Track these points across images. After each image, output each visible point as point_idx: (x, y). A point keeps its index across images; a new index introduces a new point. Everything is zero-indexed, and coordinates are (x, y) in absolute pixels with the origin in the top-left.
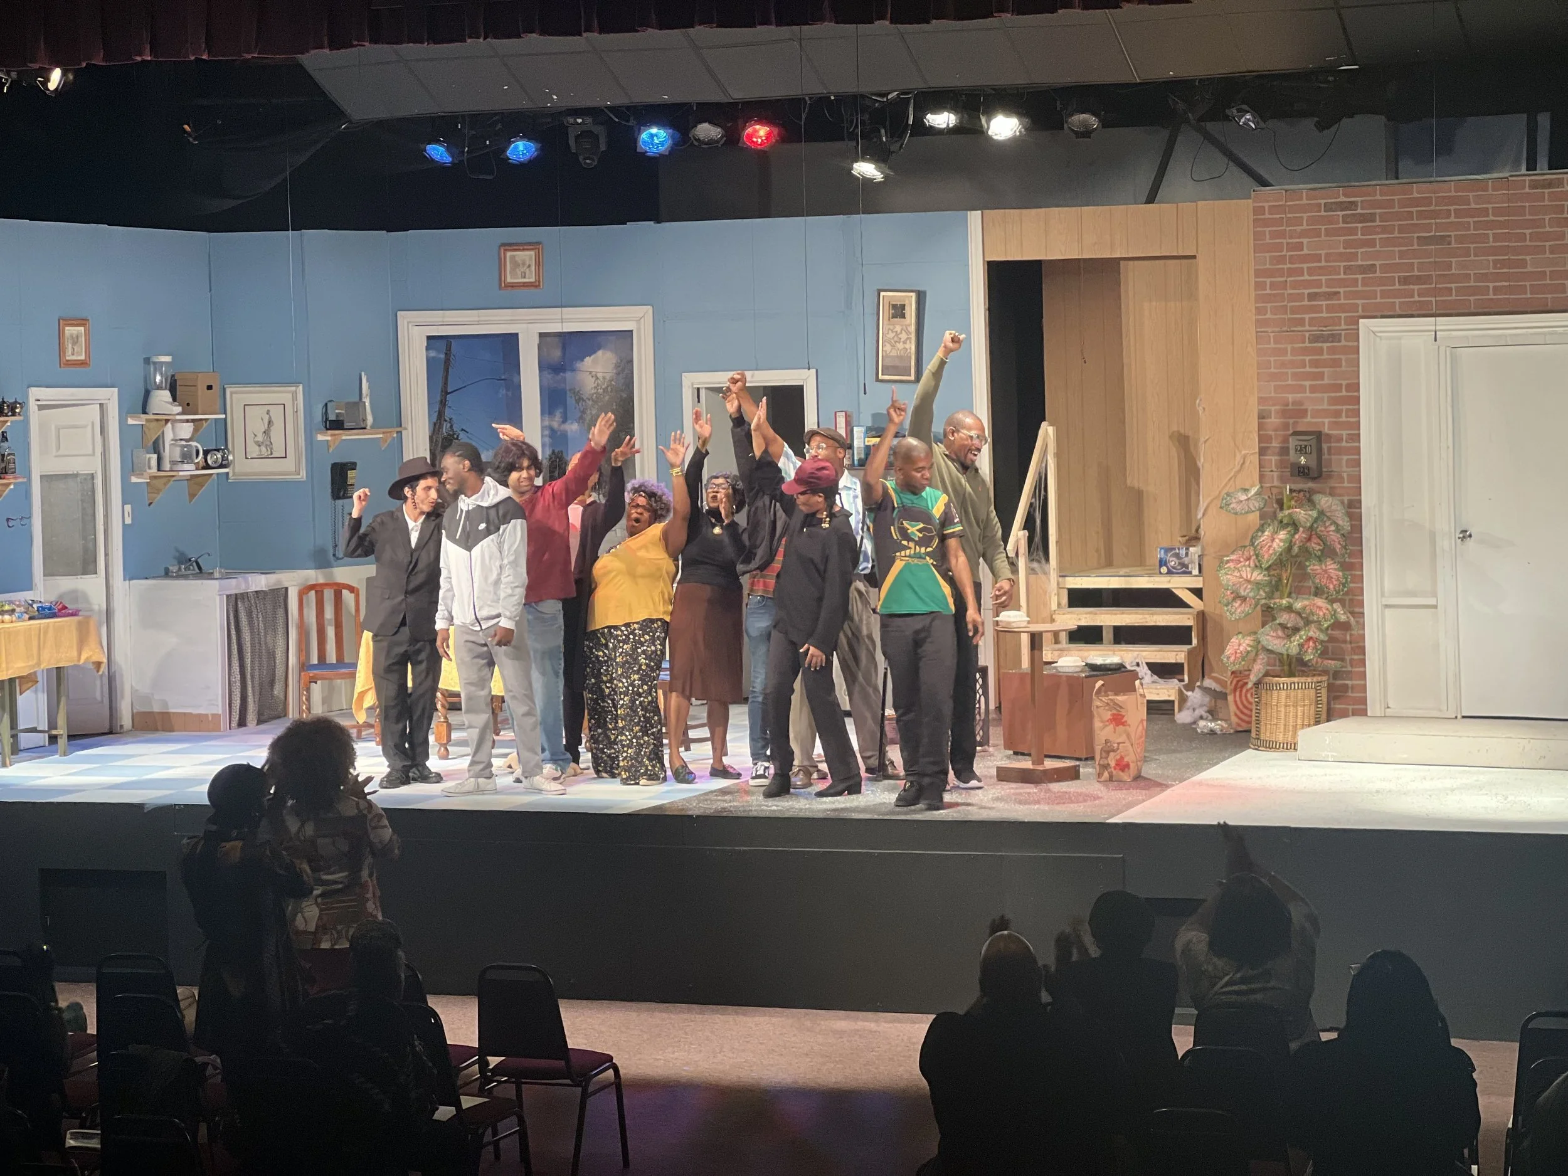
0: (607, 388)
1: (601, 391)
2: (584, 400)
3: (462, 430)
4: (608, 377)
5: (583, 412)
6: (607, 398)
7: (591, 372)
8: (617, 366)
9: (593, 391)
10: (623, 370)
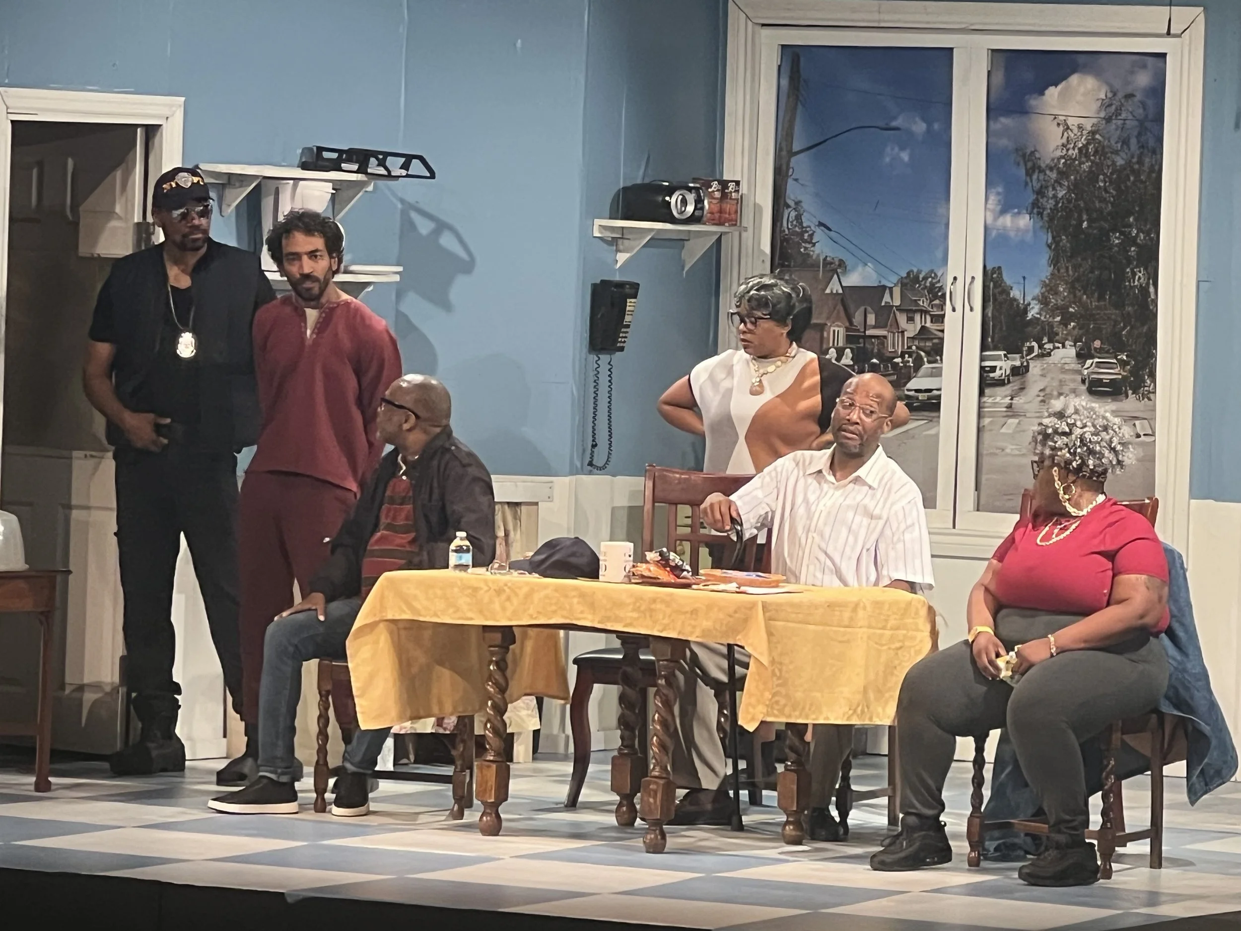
0: (1086, 146)
1: (1074, 153)
2: (1041, 171)
3: (821, 224)
4: (1088, 125)
5: (1040, 193)
6: (1086, 166)
7: (1055, 117)
8: (1105, 105)
9: (1059, 153)
10: (1118, 113)
